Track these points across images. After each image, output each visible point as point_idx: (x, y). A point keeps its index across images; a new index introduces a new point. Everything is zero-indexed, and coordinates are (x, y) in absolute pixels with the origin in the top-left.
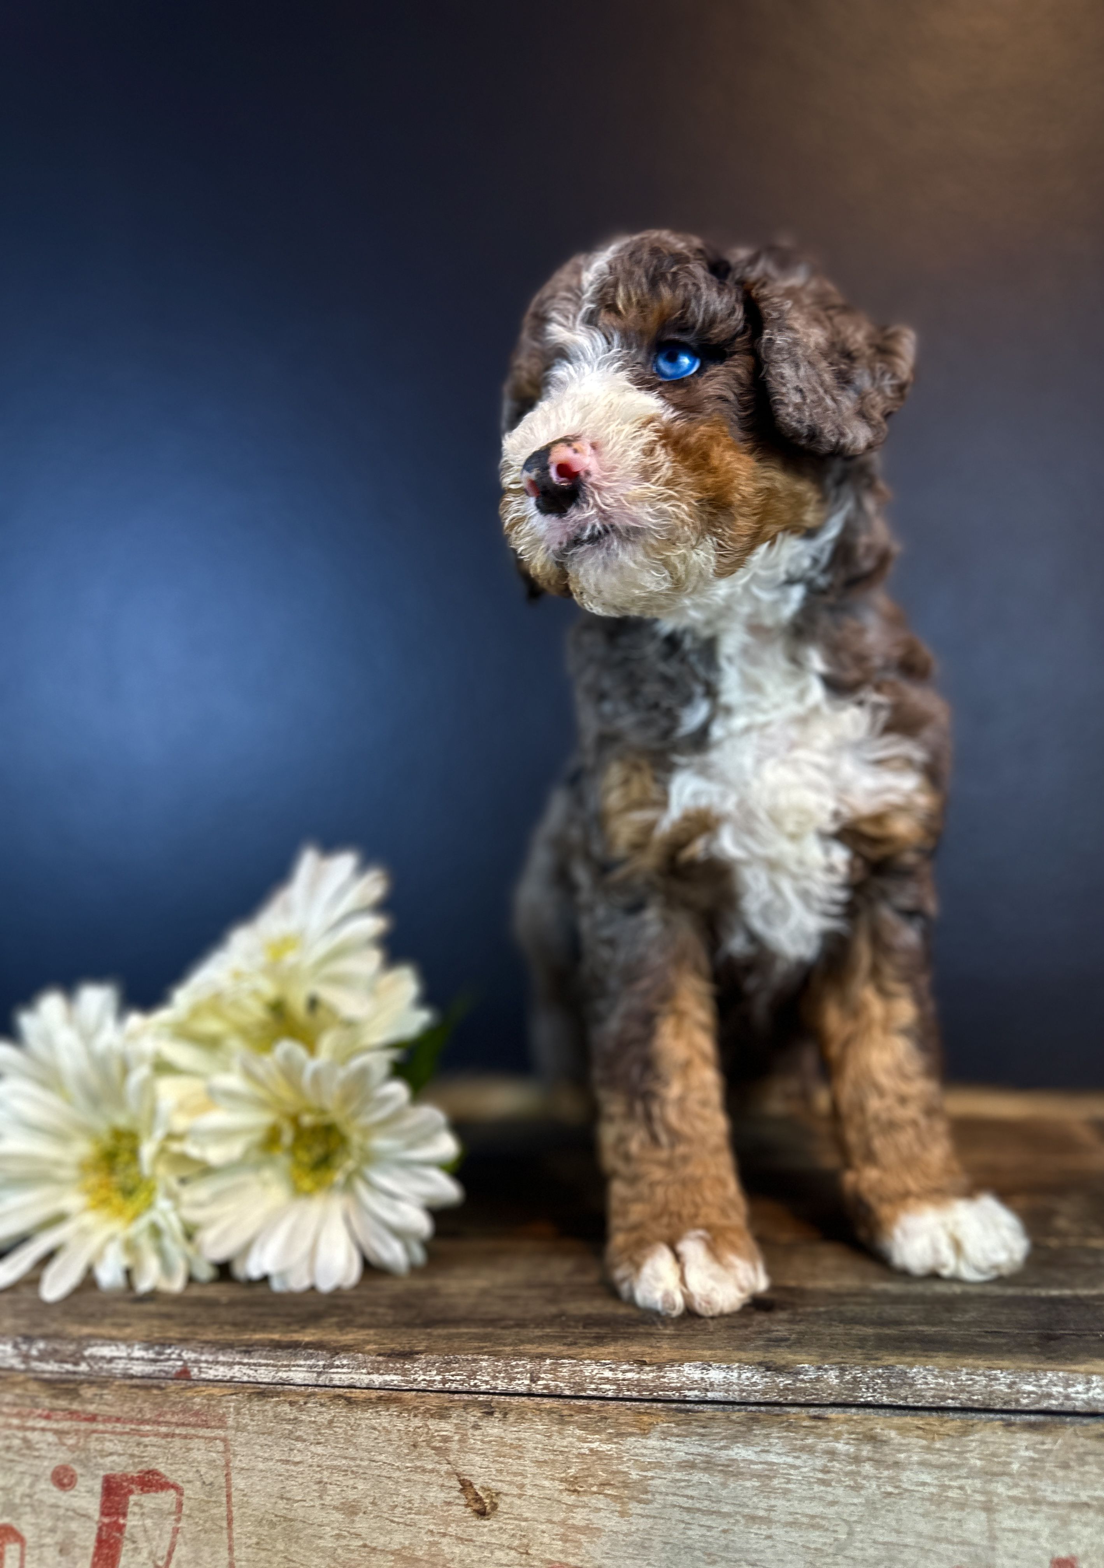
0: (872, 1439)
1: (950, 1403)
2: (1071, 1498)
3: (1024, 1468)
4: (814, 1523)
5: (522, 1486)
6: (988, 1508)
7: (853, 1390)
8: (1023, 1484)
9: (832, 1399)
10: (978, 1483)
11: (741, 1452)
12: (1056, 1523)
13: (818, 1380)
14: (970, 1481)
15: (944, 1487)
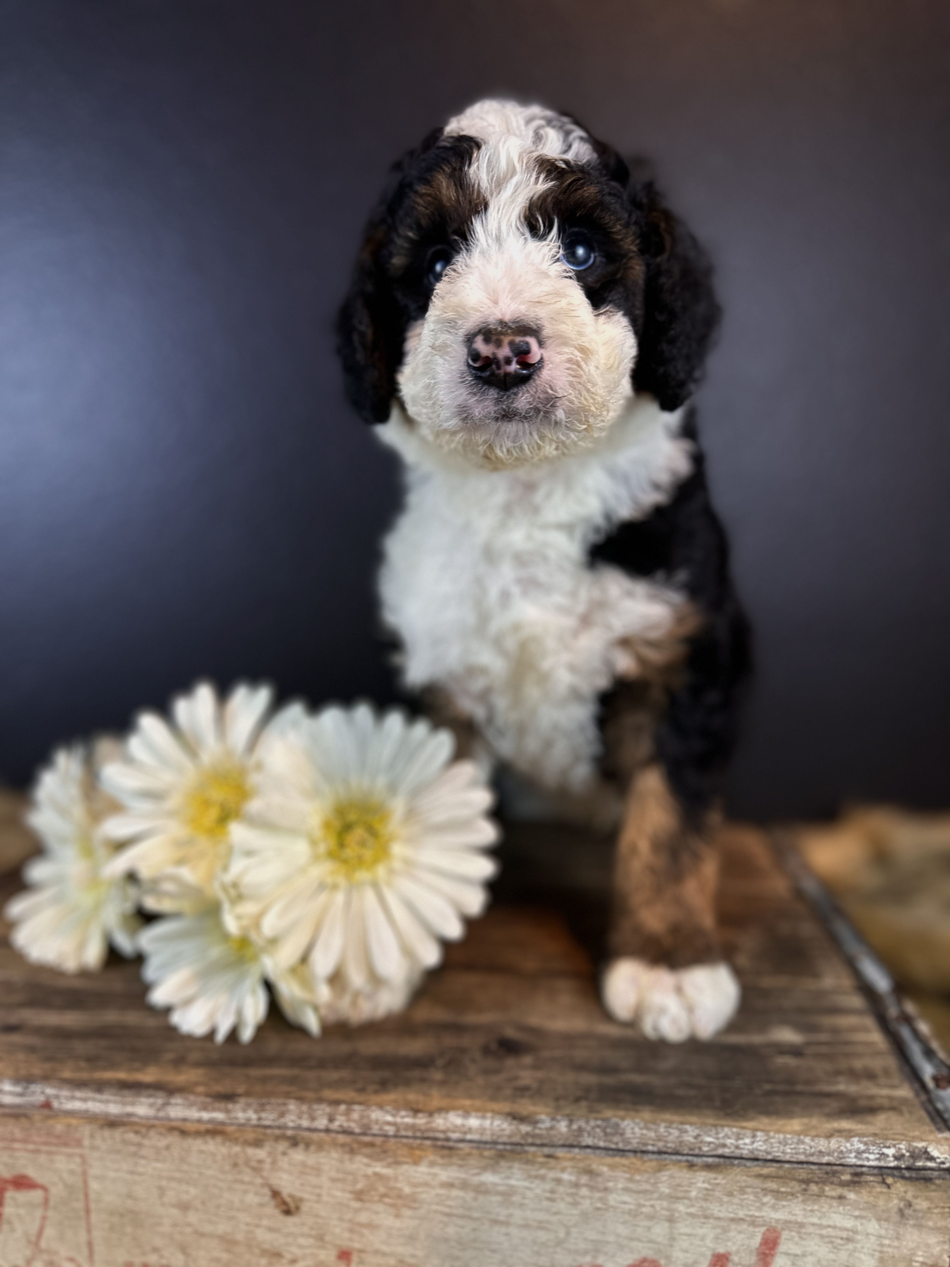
0: (589, 1172)
1: (650, 1148)
2: (732, 1215)
3: (700, 1195)
4: (541, 1226)
5: (319, 1195)
6: (671, 1220)
7: (578, 1136)
8: (698, 1205)
9: (561, 1142)
10: (665, 1204)
11: (489, 1178)
12: (719, 1231)
13: (552, 1128)
14: (659, 1202)
15: (640, 1206)
